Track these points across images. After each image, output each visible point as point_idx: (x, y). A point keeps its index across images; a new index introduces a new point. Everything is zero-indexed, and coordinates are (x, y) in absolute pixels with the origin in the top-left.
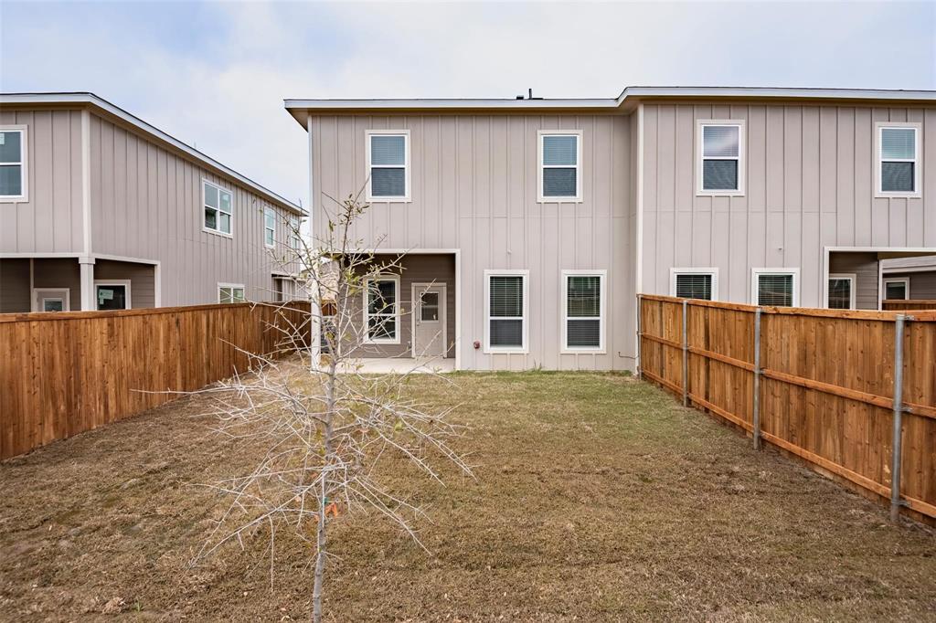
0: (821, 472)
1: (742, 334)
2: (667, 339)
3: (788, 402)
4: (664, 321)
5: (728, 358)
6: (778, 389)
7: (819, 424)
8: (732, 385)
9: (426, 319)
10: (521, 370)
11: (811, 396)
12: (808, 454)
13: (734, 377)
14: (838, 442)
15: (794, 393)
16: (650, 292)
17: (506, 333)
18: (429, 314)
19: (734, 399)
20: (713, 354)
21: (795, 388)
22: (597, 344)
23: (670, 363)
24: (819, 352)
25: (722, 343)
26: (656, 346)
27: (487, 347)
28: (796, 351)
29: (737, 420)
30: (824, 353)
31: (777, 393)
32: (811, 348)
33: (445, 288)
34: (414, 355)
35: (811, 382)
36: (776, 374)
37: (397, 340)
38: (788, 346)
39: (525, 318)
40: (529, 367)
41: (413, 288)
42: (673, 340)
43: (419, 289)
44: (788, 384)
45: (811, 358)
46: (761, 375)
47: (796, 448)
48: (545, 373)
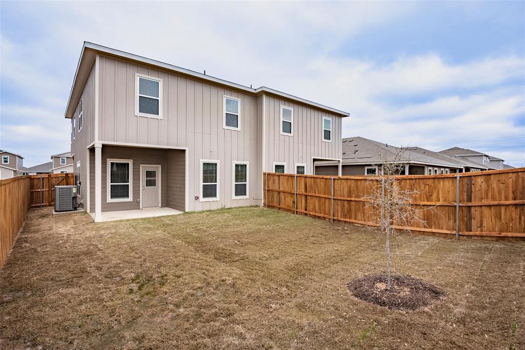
0: (357, 225)
1: (323, 186)
2: (283, 190)
3: (344, 206)
4: (281, 183)
5: (317, 195)
6: (339, 203)
7: (356, 211)
8: (318, 203)
9: (149, 186)
10: (216, 208)
11: (353, 203)
12: (352, 220)
13: (320, 201)
14: (362, 215)
15: (346, 203)
16: (267, 172)
17: (209, 191)
18: (151, 183)
19: (320, 209)
20: (308, 194)
21: (346, 201)
22: (245, 194)
23: (285, 199)
24: (355, 190)
25: (313, 190)
26: (276, 194)
27: (201, 199)
28: (347, 190)
29: (322, 215)
30: (357, 190)
31: (339, 204)
32: (352, 189)
33: (160, 168)
34: (141, 208)
35: (353, 199)
36: (339, 198)
37: (130, 199)
38: (343, 188)
39: (218, 183)
40: (220, 207)
41: (141, 168)
42: (286, 190)
43: (143, 169)
44: (344, 200)
45: (352, 192)
46: (333, 199)
47: (348, 220)
48: (227, 209)
